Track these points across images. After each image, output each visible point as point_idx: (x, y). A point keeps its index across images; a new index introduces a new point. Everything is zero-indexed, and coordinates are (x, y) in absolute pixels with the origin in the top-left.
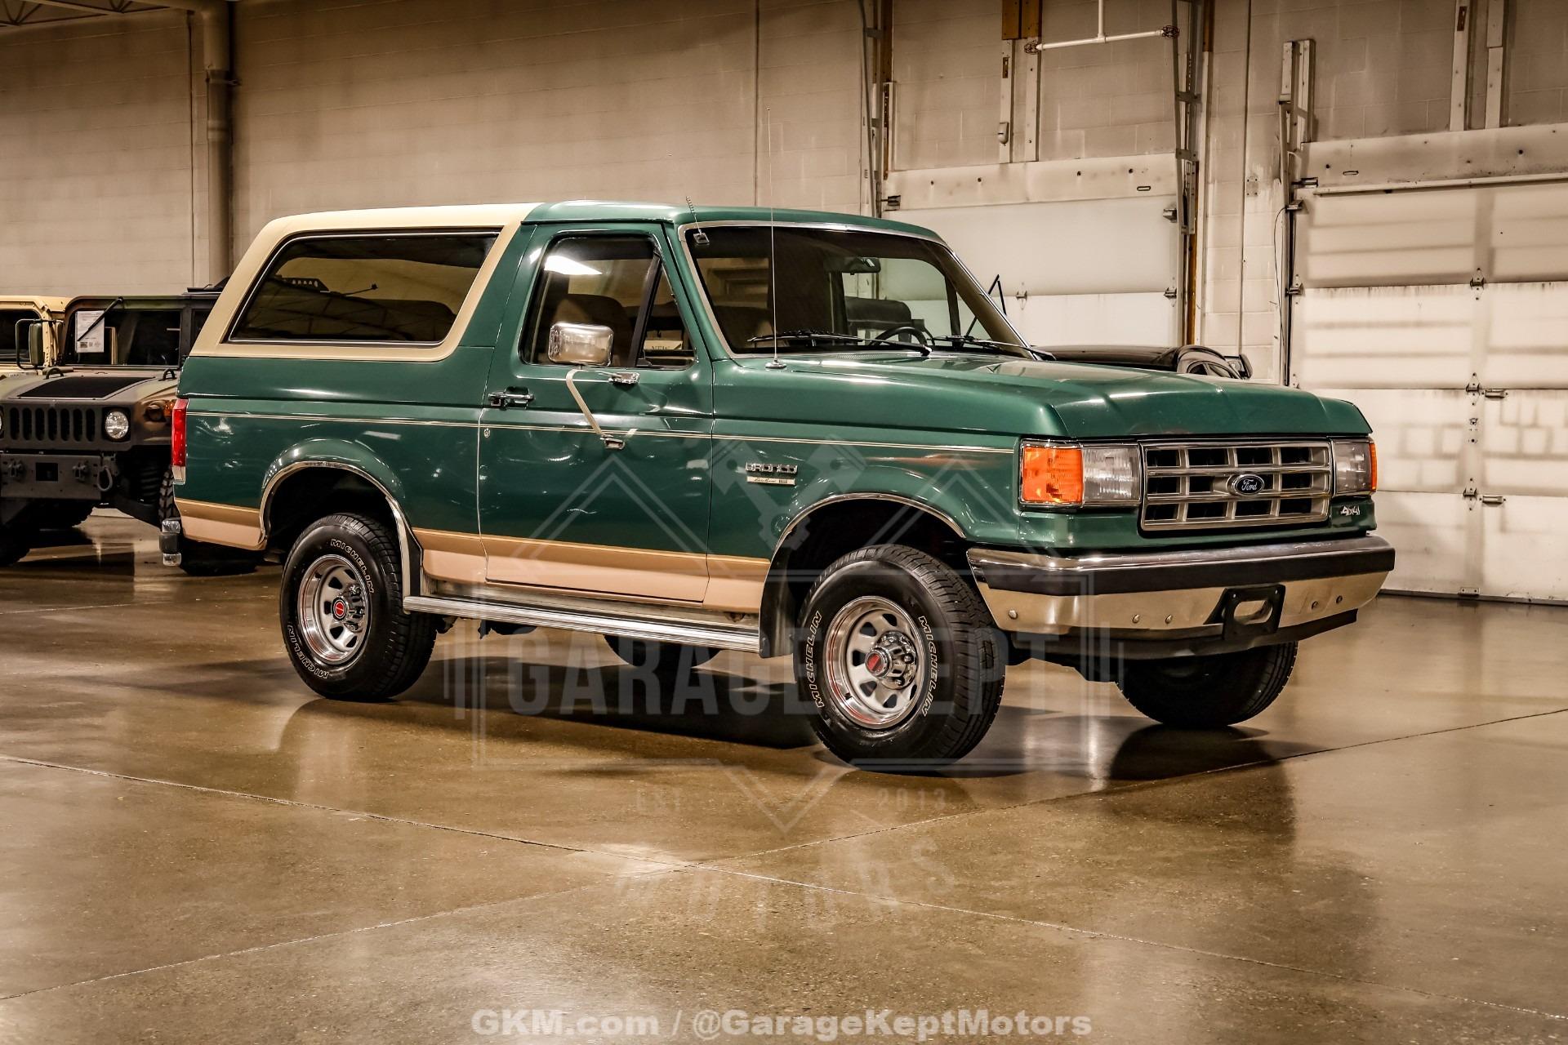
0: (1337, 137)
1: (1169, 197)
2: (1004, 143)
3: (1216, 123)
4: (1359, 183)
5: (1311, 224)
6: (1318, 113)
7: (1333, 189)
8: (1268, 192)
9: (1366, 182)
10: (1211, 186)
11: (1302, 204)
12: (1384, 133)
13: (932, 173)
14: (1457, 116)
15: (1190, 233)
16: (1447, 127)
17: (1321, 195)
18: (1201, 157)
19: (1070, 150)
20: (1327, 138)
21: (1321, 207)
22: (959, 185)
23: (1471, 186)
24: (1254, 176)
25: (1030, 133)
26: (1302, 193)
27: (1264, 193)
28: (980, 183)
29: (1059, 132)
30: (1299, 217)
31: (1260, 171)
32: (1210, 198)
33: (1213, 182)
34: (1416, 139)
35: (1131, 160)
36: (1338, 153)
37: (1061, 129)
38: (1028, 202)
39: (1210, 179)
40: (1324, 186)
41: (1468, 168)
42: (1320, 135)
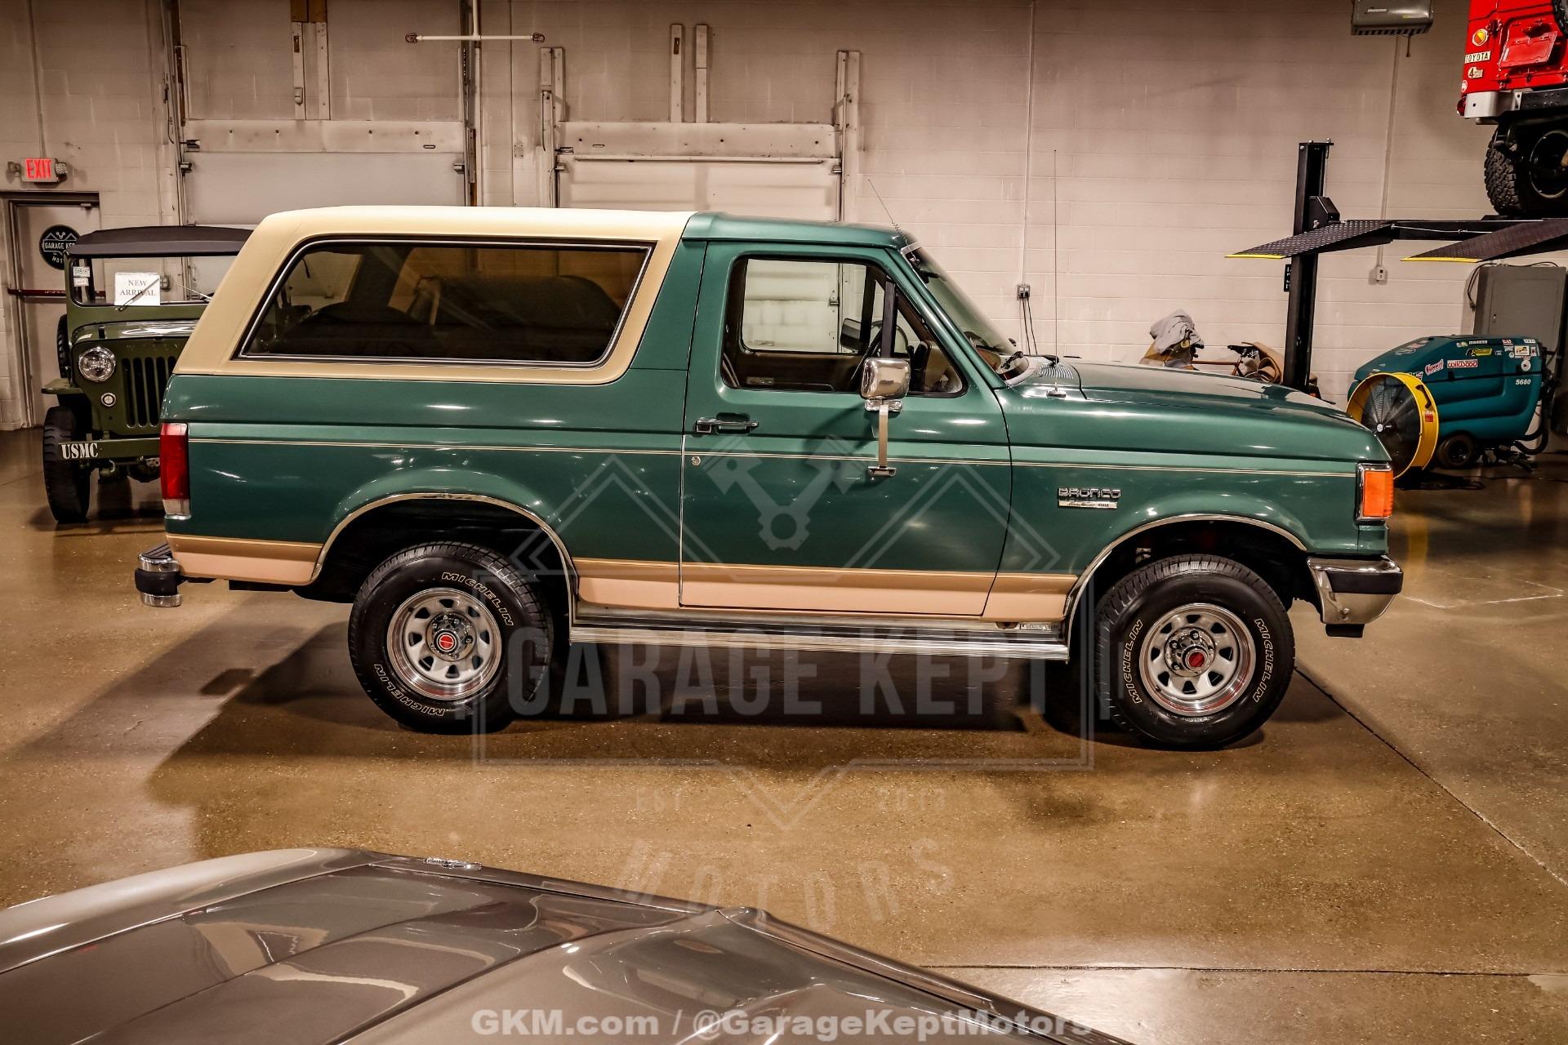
0: (586, 120)
1: (453, 155)
2: (300, 104)
3: (487, 100)
4: (604, 154)
5: (572, 180)
6: (570, 101)
7: (584, 157)
8: (532, 155)
9: (611, 153)
10: (484, 148)
11: (565, 165)
12: (621, 119)
13: (230, 123)
14: (676, 112)
15: (471, 182)
16: (669, 119)
17: (580, 160)
18: (477, 126)
19: (359, 113)
20: (577, 119)
21: (579, 167)
22: (257, 134)
23: (691, 161)
24: (520, 142)
25: (323, 97)
26: (563, 158)
27: (529, 156)
28: (278, 134)
29: (348, 99)
30: (561, 175)
31: (525, 140)
32: (484, 155)
33: (486, 145)
34: (647, 126)
35: (417, 125)
36: (588, 131)
37: (351, 97)
38: (324, 152)
39: (484, 143)
40: (578, 154)
41: (685, 149)
42: (571, 119)
